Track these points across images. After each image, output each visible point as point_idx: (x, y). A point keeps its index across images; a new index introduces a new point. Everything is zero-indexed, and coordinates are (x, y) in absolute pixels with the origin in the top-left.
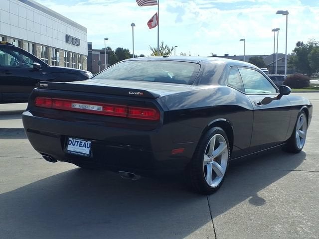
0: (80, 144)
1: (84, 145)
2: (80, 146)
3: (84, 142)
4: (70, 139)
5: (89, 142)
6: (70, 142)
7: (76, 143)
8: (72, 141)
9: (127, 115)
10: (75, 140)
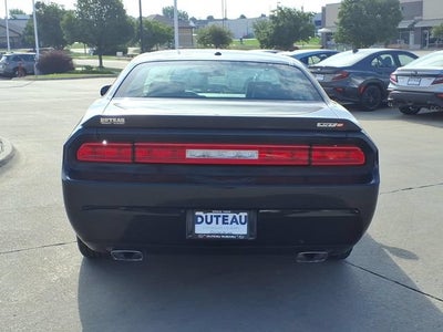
0: (224, 220)
1: (234, 220)
2: (224, 223)
3: (231, 216)
4: (197, 213)
5: (244, 214)
6: (200, 219)
7: (214, 219)
8: (204, 216)
9: (310, 161)
10: (209, 215)
